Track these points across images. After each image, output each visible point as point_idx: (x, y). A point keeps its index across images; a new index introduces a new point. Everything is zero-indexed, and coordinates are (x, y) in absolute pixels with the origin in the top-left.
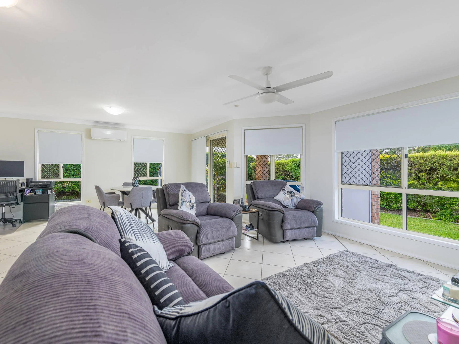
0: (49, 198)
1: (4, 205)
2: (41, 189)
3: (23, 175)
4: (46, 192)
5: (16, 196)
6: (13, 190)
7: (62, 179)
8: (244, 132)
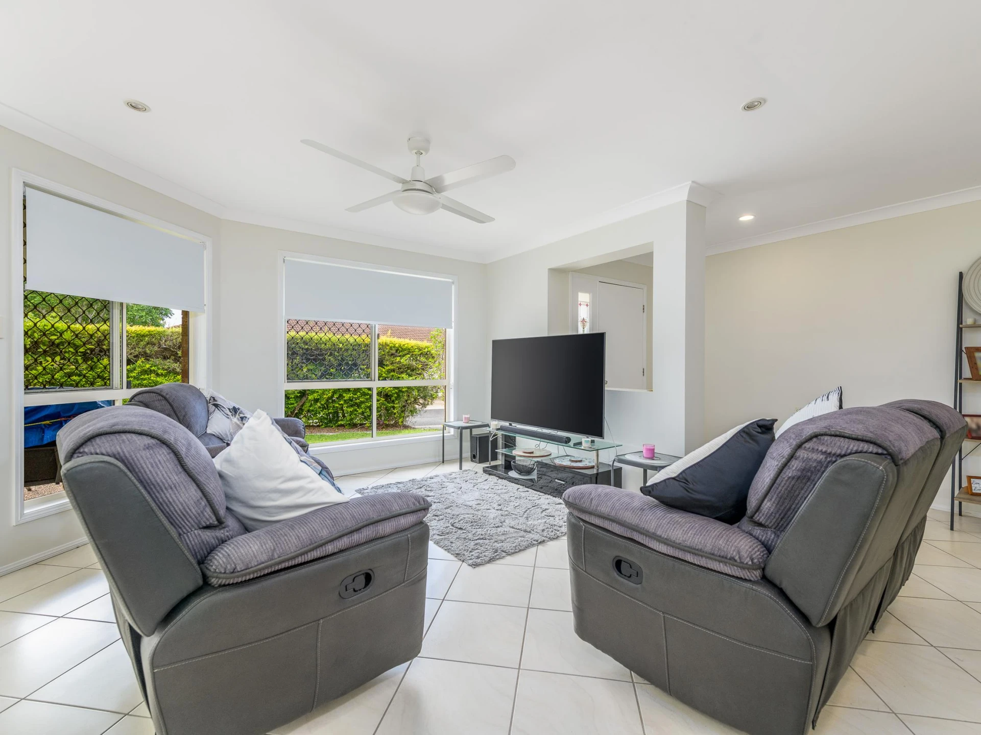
8: (24, 192)
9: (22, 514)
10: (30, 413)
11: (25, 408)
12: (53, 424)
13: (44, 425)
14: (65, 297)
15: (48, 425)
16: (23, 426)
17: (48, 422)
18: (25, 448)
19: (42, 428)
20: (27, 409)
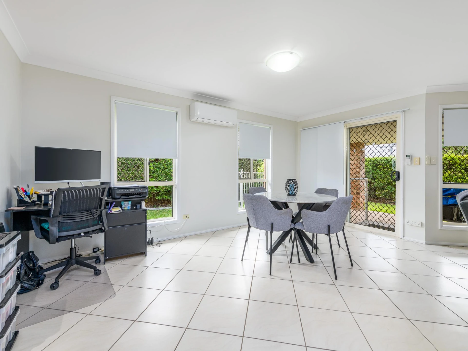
0: (146, 216)
1: (83, 234)
2: (129, 201)
3: (99, 178)
4: (138, 206)
5: (100, 216)
6: (95, 203)
7: (148, 183)
8: (443, 112)
9: (442, 226)
10: (445, 191)
11: (443, 189)
12: (452, 197)
13: (448, 197)
14: (457, 147)
15: (450, 197)
16: (442, 196)
17: (450, 196)
18: (443, 205)
19: (447, 198)
20: (444, 190)
